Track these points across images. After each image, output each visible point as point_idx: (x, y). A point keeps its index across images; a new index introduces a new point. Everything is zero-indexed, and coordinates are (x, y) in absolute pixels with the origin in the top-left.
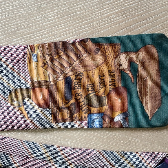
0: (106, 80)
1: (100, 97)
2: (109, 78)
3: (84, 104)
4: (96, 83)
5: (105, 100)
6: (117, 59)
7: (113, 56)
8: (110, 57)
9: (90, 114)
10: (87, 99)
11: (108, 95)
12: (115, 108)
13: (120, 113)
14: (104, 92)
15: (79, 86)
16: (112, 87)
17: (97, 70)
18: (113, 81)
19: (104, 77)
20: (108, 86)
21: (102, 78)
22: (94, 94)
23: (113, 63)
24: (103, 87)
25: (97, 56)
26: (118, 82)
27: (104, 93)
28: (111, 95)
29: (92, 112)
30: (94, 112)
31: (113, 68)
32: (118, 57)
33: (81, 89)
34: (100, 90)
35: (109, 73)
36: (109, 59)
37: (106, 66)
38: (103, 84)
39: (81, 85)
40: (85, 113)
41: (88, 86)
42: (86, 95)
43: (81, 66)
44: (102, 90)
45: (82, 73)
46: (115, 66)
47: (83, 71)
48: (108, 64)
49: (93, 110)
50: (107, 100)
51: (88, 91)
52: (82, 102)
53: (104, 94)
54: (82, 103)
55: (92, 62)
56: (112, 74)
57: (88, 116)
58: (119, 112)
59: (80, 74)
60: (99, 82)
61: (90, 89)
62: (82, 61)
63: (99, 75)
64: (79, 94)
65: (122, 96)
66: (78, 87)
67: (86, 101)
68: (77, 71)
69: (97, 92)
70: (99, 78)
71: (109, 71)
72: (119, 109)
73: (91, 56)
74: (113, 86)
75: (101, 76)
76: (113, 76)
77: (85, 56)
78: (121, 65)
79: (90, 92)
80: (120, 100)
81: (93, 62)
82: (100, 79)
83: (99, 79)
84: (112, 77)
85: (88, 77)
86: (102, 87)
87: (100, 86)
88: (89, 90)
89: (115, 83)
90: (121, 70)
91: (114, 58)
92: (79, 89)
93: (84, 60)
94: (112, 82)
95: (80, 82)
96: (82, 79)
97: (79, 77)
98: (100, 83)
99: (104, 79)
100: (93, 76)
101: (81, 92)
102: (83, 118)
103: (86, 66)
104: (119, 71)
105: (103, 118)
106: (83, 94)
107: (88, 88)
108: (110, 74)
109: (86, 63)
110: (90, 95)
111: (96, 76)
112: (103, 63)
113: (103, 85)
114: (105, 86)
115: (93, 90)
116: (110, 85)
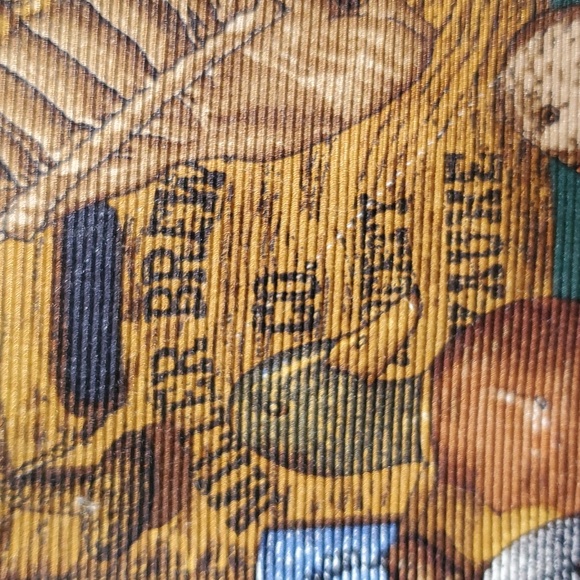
0: (421, 239)
1: (371, 384)
2: (450, 222)
3: (233, 441)
4: (338, 263)
5: (413, 411)
6: (518, 62)
7: (483, 38)
8: (465, 43)
9: (280, 527)
10: (259, 403)
11: (438, 366)
12: (494, 482)
13: (533, 524)
14: (405, 345)
15: (189, 290)
16: (477, 301)
17: (344, 156)
18: (487, 254)
19: (403, 212)
20: (436, 292)
21: (387, 221)
22: (314, 358)
23: (485, 96)
24: (394, 297)
25: (352, 33)
26: (530, 259)
27: (400, 354)
28: (462, 372)
29: (298, 510)
30: (314, 509)
31: (489, 141)
32: (531, 43)
33: (200, 310)
34: (368, 324)
35: (452, 179)
36: (456, 56)
37: (424, 114)
38: (393, 278)
39: (200, 276)
40: (237, 525)
41: (270, 287)
42: (247, 367)
43: (206, 110)
44: (390, 326)
45: (217, 178)
46: (505, 126)
47: (226, 159)
48: (443, 105)
49: (304, 492)
50: (425, 415)
51: (265, 328)
52: (211, 427)
53: (405, 363)
54: (212, 439)
55: (302, 81)
56: (479, 188)
57: (262, 546)
58: (523, 512)
59: (199, 186)
60: (363, 260)
61: (283, 312)
62: (217, 71)
63: (365, 197)
64: (190, 361)
65: (557, 383)
66: (179, 294)
67: (249, 421)
68: (173, 159)
69: (343, 343)
70: (364, 220)
71: (451, 160)
72: (534, 487)
73: (292, 31)
74: (486, 289)
75: (384, 208)
76: (485, 206)
77: (241, 24)
78: (549, 116)
79: (282, 342)
81: (311, 80)
82: (374, 227)
83: (364, 230)
84: (479, 215)
85: (264, 207)
86: (389, 304)
87: (367, 288)
88: (278, 321)
90: (556, 158)
91: (493, 53)
92: (187, 311)
93: (231, 63)
94: (477, 255)
95: (201, 257)
96: (217, 226)
97: (190, 208)
98: (372, 270)
99: (402, 231)
100: (311, 206)
101: (200, 344)
102: (222, 563)
103: (251, 117)
104: (538, 162)
105: (387, 568)
106: (223, 358)
107: (264, 311)
108: (457, 186)
109: (253, 91)
110: (285, 370)
111: (340, 209)
112: (398, 92)
113: (395, 284)
114: (415, 292)
115: (308, 322)
116: (454, 286)
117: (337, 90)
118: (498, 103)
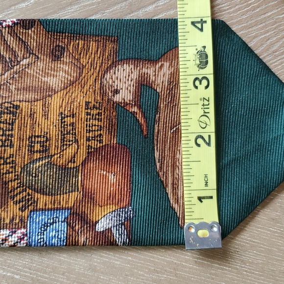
0: (79, 126)
1: (64, 168)
2: (87, 121)
3: (21, 185)
4: (54, 132)
5: (77, 176)
6: (108, 76)
7: (98, 69)
8: (92, 70)
9: (35, 210)
10: (29, 174)
11: (84, 163)
13: (111, 210)
14: (74, 157)
15: (8, 140)
16: (94, 144)
17: (55, 102)
18: (98, 130)
19: (73, 118)
20: (83, 141)
21: (68, 120)
22: (47, 161)
23: (98, 86)
24: (71, 143)
25: (59, 66)
26: (110, 133)
27: (72, 160)
28: (91, 165)
29: (40, 205)
30: (46, 205)
31: (99, 98)
33: (11, 146)
34: (63, 151)
35: (88, 109)
36: (89, 74)
37: (80, 90)
38: (70, 137)
39: (12, 136)
40: (22, 209)
41: (33, 139)
42: (26, 163)
43: (14, 87)
44: (70, 151)
45: (17, 107)
46: (103, 94)
47: (20, 101)
48: (85, 88)
49: (43, 200)
50: (80, 178)
51: (31, 151)
52: (15, 180)
53: (74, 162)
54: (15, 184)
55: (43, 79)
56: (95, 112)
57: (29, 216)
58: (108, 206)
59: (12, 109)
60: (62, 132)
61: (37, 147)
62: (17, 76)
63: (62, 113)
64: (8, 161)
65: (118, 168)
66: (5, 141)
67: (26, 179)
68: (4, 101)
69: (56, 156)
70: (62, 120)
71: (87, 103)
72: (111, 199)
73: (40, 64)
74: (97, 140)
75: (67, 116)
76: (97, 117)
77: (25, 62)
78: (116, 92)
79: (37, 156)
80: (112, 178)
81: (46, 78)
82: (64, 122)
83: (62, 123)
84: (95, 119)
85: (32, 115)
86: (69, 145)
87: (63, 140)
88: (36, 149)
89: (100, 134)
90: (118, 104)
91: (100, 73)
92: (8, 146)
93: (22, 73)
94: (95, 131)
95: (12, 130)
96: (17, 121)
97: (9, 116)
98: (64, 135)
99: (73, 123)
100: (46, 115)
101: (11, 156)
102: (17, 221)
104: (113, 105)
105: (67, 222)
106: (18, 160)
107: (31, 146)
108: (89, 111)
109: (28, 81)
110: (38, 164)
111: (54, 116)
112: (72, 83)
113: (71, 139)
114: (77, 141)
115: (45, 150)
116: (88, 140)
117: (54, 82)
118: (101, 87)
